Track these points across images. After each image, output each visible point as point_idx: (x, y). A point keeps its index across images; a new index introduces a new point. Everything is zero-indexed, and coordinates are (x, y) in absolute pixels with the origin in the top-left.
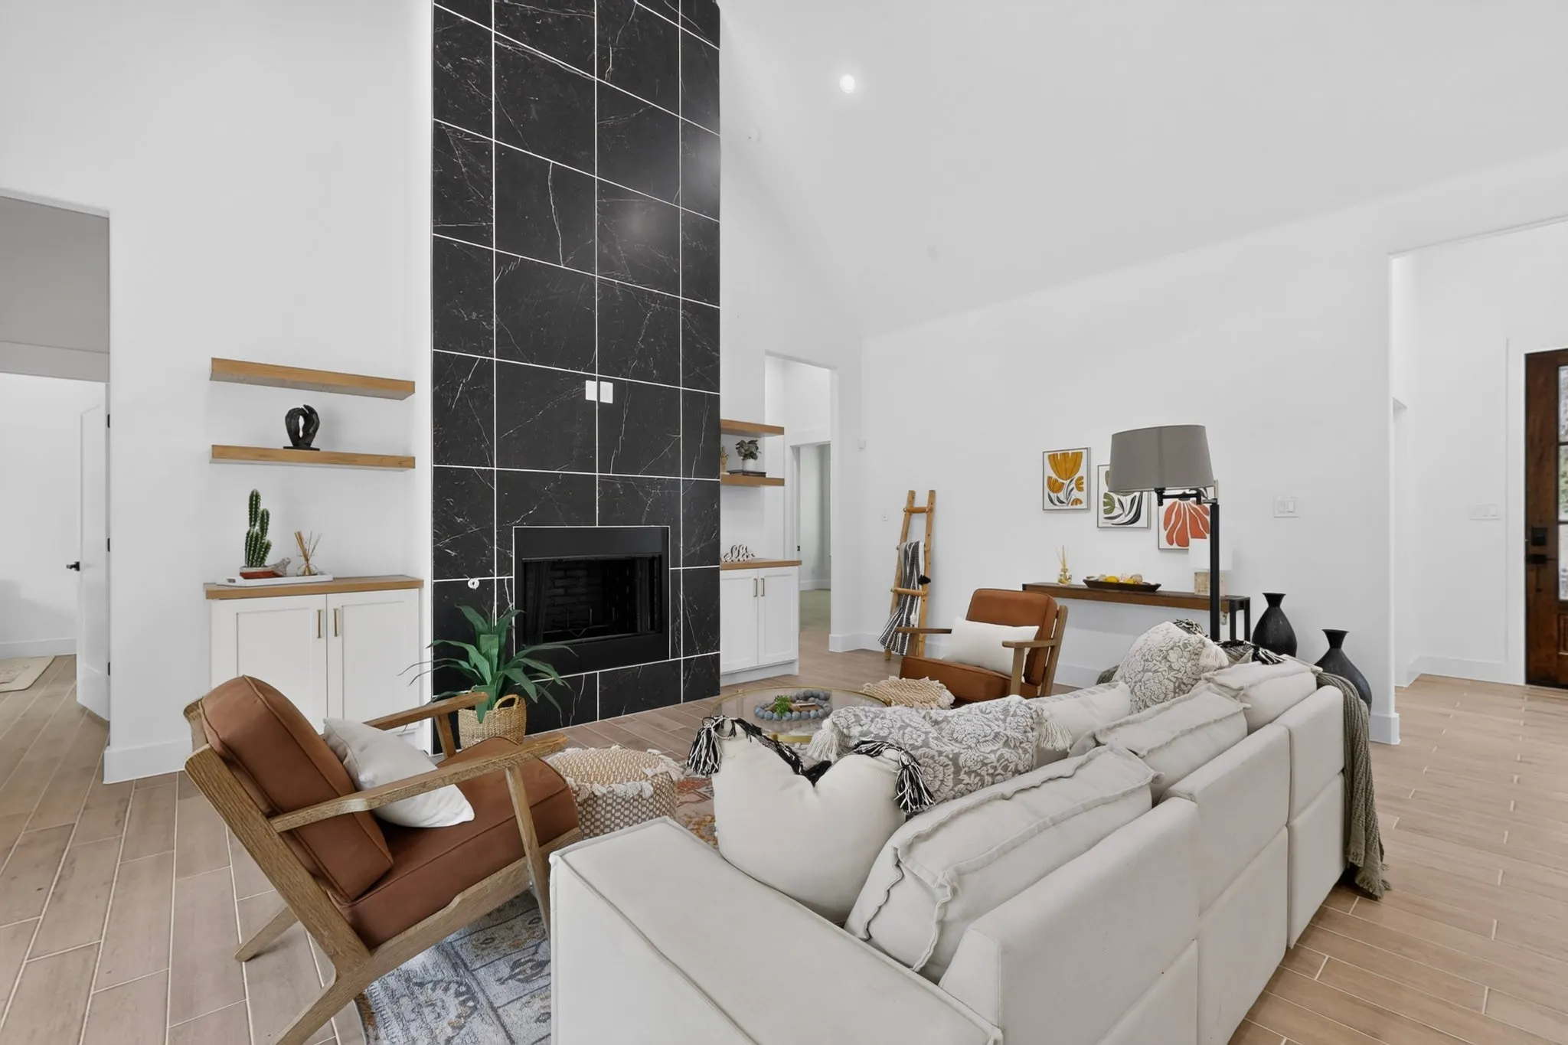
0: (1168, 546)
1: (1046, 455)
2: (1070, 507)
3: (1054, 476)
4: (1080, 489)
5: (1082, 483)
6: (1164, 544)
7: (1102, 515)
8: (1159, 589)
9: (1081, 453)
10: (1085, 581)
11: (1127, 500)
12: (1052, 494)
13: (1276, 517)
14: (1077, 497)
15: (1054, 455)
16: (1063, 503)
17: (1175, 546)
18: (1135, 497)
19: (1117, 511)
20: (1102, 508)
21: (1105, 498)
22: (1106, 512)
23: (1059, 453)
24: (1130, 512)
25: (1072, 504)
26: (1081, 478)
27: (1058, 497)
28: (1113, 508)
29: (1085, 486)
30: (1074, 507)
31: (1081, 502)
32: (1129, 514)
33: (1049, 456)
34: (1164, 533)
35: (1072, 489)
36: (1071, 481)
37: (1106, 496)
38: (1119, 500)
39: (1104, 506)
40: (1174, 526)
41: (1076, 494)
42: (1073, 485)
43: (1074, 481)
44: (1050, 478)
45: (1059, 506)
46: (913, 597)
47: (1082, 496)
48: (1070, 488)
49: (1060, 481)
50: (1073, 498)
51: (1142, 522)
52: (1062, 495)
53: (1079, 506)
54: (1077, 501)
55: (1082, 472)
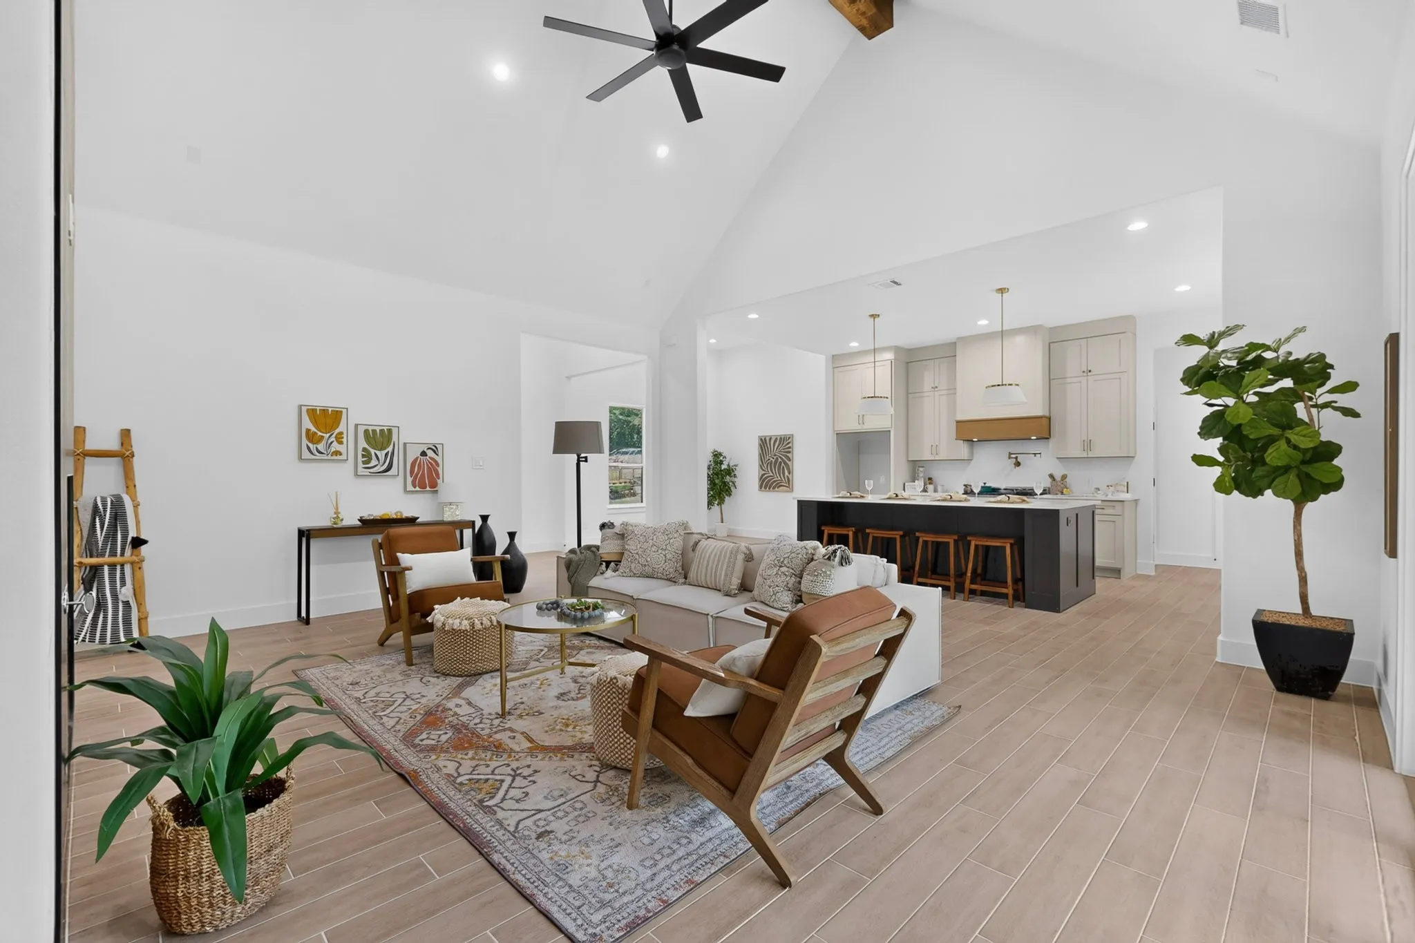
0: (414, 489)
1: (304, 408)
2: (329, 457)
3: (313, 429)
4: (341, 443)
5: (343, 438)
6: (410, 488)
7: (360, 465)
8: (418, 520)
9: (341, 412)
10: (359, 520)
11: (381, 454)
12: (310, 445)
13: (473, 468)
14: (338, 449)
15: (313, 409)
16: (323, 453)
17: (417, 489)
18: (388, 452)
19: (374, 462)
20: (360, 459)
21: (363, 451)
22: (364, 463)
23: (318, 408)
24: (385, 462)
25: (332, 456)
26: (341, 433)
27: (317, 448)
28: (370, 460)
29: (344, 440)
30: (334, 457)
31: (341, 454)
32: (383, 465)
33: (308, 410)
34: (409, 479)
35: (332, 443)
36: (331, 435)
37: (364, 449)
38: (376, 454)
39: (363, 458)
40: (417, 475)
41: (335, 446)
42: (332, 439)
43: (334, 436)
44: (308, 431)
45: (319, 456)
46: (122, 565)
47: (342, 448)
48: (329, 442)
49: (320, 434)
50: (333, 450)
51: (393, 471)
52: (321, 447)
53: (339, 457)
54: (337, 453)
55: (342, 428)
